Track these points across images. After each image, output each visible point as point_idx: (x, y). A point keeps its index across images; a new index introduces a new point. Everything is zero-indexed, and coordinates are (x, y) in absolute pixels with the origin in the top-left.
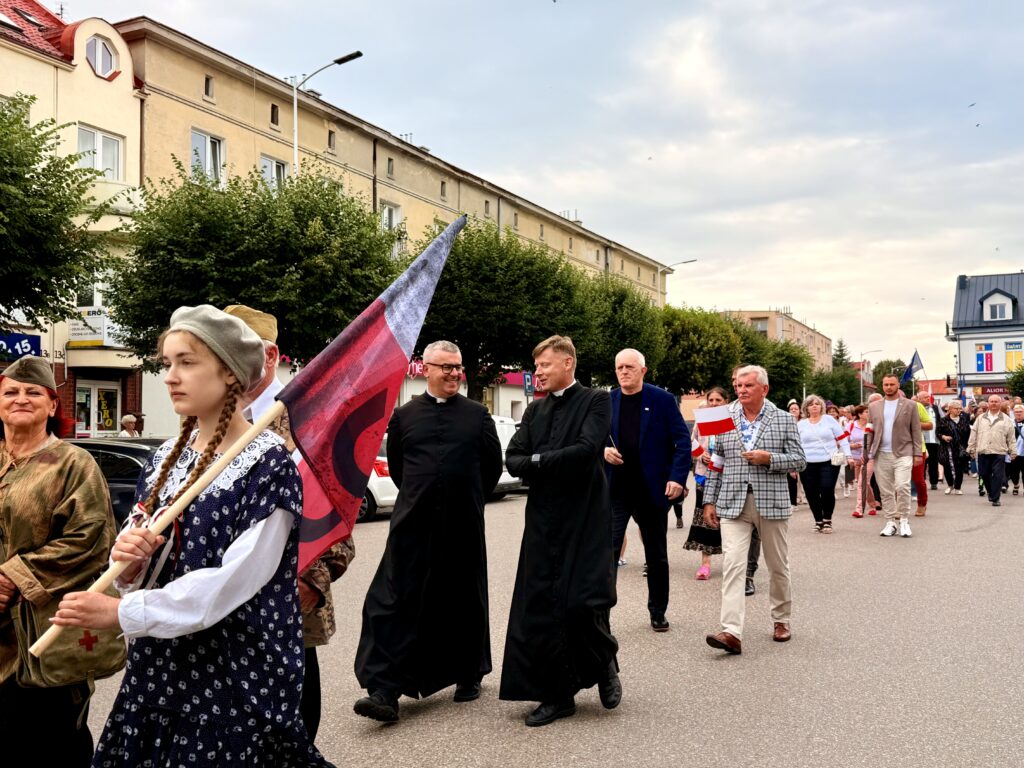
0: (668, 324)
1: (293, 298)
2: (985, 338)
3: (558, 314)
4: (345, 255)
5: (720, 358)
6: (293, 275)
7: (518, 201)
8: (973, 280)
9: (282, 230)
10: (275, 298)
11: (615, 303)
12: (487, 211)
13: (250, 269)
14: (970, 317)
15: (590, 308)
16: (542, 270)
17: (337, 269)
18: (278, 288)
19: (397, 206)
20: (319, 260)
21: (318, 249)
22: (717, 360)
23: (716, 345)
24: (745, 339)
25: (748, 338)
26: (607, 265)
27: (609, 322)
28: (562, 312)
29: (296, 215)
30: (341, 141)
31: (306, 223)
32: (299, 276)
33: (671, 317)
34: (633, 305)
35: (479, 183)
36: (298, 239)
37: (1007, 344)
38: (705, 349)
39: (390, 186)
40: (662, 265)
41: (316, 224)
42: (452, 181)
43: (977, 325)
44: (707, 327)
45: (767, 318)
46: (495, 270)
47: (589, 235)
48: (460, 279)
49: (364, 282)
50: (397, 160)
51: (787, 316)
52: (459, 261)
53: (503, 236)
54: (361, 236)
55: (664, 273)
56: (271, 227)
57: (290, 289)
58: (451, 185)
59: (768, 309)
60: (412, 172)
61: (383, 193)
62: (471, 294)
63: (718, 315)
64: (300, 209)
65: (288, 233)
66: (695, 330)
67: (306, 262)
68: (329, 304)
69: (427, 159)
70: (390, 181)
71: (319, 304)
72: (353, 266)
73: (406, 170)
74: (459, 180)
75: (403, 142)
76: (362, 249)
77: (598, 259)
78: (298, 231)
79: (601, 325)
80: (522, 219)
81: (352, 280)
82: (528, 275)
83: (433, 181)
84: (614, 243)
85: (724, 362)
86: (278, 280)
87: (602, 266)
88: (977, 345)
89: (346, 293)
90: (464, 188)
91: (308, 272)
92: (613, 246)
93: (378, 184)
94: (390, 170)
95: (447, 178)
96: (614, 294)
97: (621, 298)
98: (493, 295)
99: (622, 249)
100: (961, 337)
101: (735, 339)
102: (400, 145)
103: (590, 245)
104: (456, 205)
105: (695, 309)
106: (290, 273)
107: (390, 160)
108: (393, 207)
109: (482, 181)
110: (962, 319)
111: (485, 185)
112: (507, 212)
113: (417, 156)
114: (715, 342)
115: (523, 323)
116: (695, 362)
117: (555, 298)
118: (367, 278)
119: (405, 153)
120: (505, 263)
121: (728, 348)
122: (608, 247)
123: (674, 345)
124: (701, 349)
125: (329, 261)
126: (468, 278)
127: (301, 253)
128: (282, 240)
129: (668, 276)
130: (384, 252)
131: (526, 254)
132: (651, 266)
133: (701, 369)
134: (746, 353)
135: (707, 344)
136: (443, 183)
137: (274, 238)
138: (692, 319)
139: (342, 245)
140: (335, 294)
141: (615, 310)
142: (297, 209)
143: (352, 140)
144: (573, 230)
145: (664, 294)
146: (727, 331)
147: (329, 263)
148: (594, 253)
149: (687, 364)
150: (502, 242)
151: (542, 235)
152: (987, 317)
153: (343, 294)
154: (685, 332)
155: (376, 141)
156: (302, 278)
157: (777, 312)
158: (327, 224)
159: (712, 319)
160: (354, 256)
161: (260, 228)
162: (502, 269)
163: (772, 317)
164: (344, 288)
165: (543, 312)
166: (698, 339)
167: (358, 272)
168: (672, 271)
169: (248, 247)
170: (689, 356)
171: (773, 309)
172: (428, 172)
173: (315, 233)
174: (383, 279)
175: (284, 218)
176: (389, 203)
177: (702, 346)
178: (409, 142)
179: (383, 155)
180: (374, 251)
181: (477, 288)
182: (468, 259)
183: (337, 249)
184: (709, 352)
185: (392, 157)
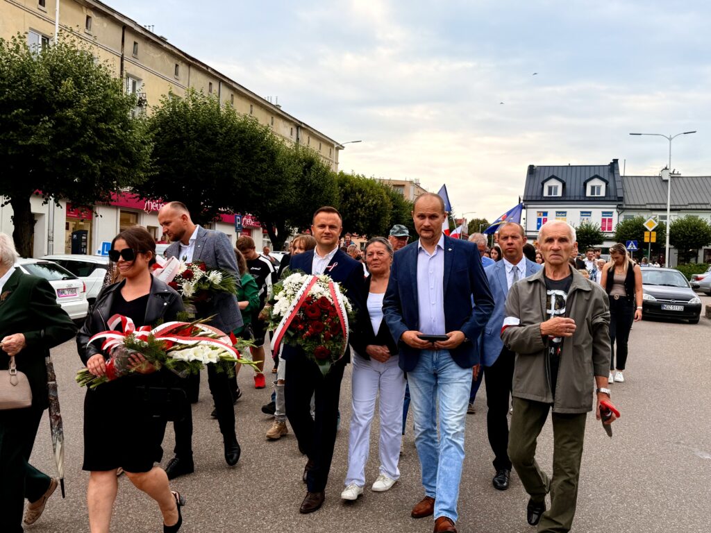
0: (342, 185)
1: (46, 143)
2: (543, 208)
3: (263, 172)
4: (92, 111)
5: (376, 212)
6: (47, 123)
7: (234, 86)
8: (538, 169)
9: (38, 86)
10: (30, 142)
11: (305, 167)
12: (210, 91)
13: (9, 116)
14: (535, 193)
15: (288, 170)
16: (252, 138)
17: (85, 122)
18: (33, 134)
19: (140, 80)
20: (69, 113)
21: (68, 104)
22: (374, 214)
23: (374, 203)
24: (393, 200)
26: (298, 139)
27: (300, 181)
28: (266, 171)
29: (52, 75)
30: (97, 25)
31: (60, 82)
32: (51, 125)
33: (344, 180)
34: (318, 170)
35: (205, 68)
36: (52, 95)
37: (557, 212)
38: (367, 205)
39: (134, 63)
40: (337, 143)
41: (68, 83)
42: (184, 64)
43: (539, 199)
44: (368, 190)
45: (403, 186)
46: (216, 134)
47: (284, 115)
48: (188, 139)
49: (108, 135)
50: (141, 45)
51: (417, 185)
52: (188, 125)
53: (223, 111)
54: (106, 97)
55: (338, 149)
56: (29, 83)
57: (43, 136)
58: (183, 68)
59: (404, 180)
60: (152, 54)
61: (130, 68)
62: (197, 152)
63: (374, 180)
64: (55, 70)
65: (43, 89)
66: (360, 191)
67: (59, 113)
68: (78, 150)
69: (165, 45)
70: (135, 60)
71: (68, 149)
72: (99, 120)
73: (145, 50)
74: (189, 65)
75: (146, 31)
76: (107, 107)
77: (292, 134)
78: (53, 88)
79: (295, 183)
80: (236, 99)
81: (98, 132)
82: (242, 140)
83: (170, 63)
84: (304, 124)
85: (379, 214)
86: (33, 128)
87: (294, 140)
88: (538, 212)
89: (92, 142)
90: (193, 71)
91: (60, 122)
92: (303, 126)
93: (125, 61)
94: (135, 52)
95: (180, 62)
96: (305, 160)
97: (310, 163)
98: (214, 154)
99: (309, 129)
100: (529, 206)
101: (387, 199)
102: (143, 32)
103: (287, 124)
104: (187, 84)
105: (360, 176)
106: (44, 122)
107: (135, 43)
108: (136, 80)
109: (207, 67)
110: (530, 194)
111: (209, 70)
112: (226, 94)
113: (158, 43)
114: (373, 201)
115: (235, 177)
116: (359, 214)
117: (262, 161)
118: (110, 131)
119: (147, 39)
120: (224, 130)
121: (382, 205)
122: (299, 126)
123: (344, 201)
124: (363, 205)
125: (78, 114)
126: (195, 139)
127: (54, 106)
128: (38, 95)
129: (340, 151)
130: (125, 112)
131: (240, 124)
132: (329, 143)
133: (363, 219)
134: (393, 210)
135: (368, 202)
136: (177, 66)
137: (31, 92)
138: (359, 183)
139: (90, 102)
140: (83, 142)
141: (305, 172)
142: (53, 70)
143: (105, 25)
144: (275, 112)
145: (337, 163)
146: (382, 193)
147: (78, 116)
148: (289, 130)
149: (354, 215)
150: (222, 113)
151: (251, 113)
152: (546, 194)
153: (89, 143)
154: (353, 192)
155: (125, 28)
156: (54, 127)
157: (411, 182)
158: (77, 83)
159: (371, 183)
160: (100, 112)
161: (19, 83)
162: (221, 134)
163: (407, 185)
164: (90, 137)
165: (252, 170)
166: (362, 197)
167: (103, 125)
168: (341, 147)
169: (7, 98)
170: (355, 210)
171: (408, 180)
172: (165, 56)
173: (67, 91)
174: (124, 133)
175: (41, 75)
176: (133, 77)
177: (364, 203)
178: (151, 31)
179: (130, 40)
180: (117, 110)
181: (201, 147)
182: (195, 124)
183: (86, 105)
184: (369, 207)
185: (137, 41)
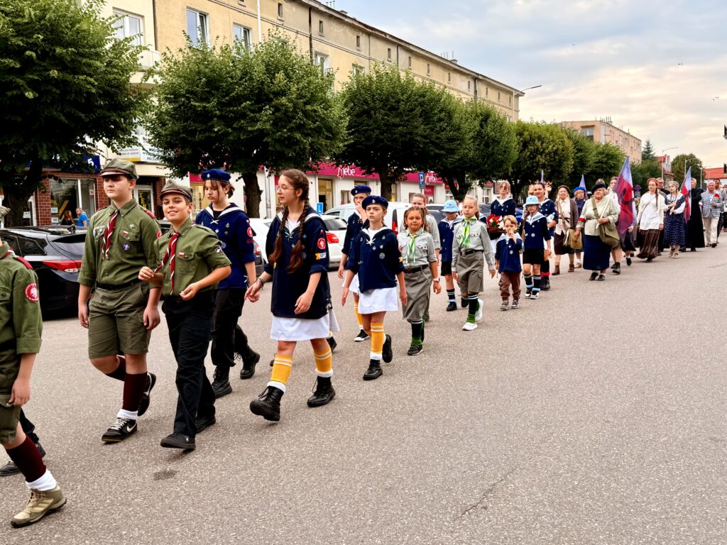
0: (521, 134)
1: (268, 127)
3: (443, 131)
4: (300, 96)
5: (557, 157)
6: (268, 111)
7: (411, 48)
9: (258, 81)
10: (256, 128)
11: (482, 120)
12: (389, 57)
13: (239, 108)
15: (465, 126)
16: (431, 100)
17: (295, 106)
18: (258, 121)
19: (327, 56)
20: (284, 100)
21: (282, 93)
22: (555, 159)
23: (555, 148)
24: (576, 143)
25: (578, 142)
26: (476, 92)
27: (477, 135)
28: (445, 129)
29: (267, 70)
30: (287, 10)
31: (274, 75)
32: (271, 112)
33: (522, 130)
34: (495, 122)
35: (383, 35)
36: (269, 87)
38: (546, 151)
39: (321, 41)
40: (516, 90)
41: (280, 76)
42: (364, 35)
44: (548, 135)
45: (593, 126)
46: (398, 102)
47: (462, 70)
48: (375, 109)
49: (313, 114)
50: (326, 23)
51: (608, 124)
52: (373, 96)
53: (403, 75)
54: (309, 82)
55: (517, 96)
56: (251, 79)
57: (266, 121)
58: (363, 38)
59: (594, 120)
60: (335, 30)
61: (317, 46)
62: (383, 119)
63: (556, 125)
64: (269, 65)
65: (262, 83)
66: (540, 138)
67: (275, 102)
68: (291, 130)
69: (347, 20)
70: (322, 38)
71: (285, 130)
72: (305, 104)
73: (332, 29)
74: (369, 35)
75: (329, 9)
76: (311, 91)
77: (469, 88)
78: (269, 81)
79: (472, 137)
80: (414, 61)
81: (305, 113)
82: (421, 104)
83: (351, 35)
84: (481, 75)
85: (560, 160)
86: (258, 115)
87: (472, 92)
89: (302, 122)
90: (373, 40)
91: (277, 109)
92: (480, 77)
93: (313, 41)
94: (321, 30)
95: (361, 33)
96: (481, 115)
97: (486, 117)
98: (398, 120)
99: (487, 80)
101: (569, 143)
102: (327, 11)
103: (464, 78)
104: (368, 53)
105: (539, 122)
106: (266, 110)
107: (321, 22)
108: (324, 57)
109: (385, 34)
111: (388, 37)
112: (404, 56)
113: (339, 18)
114: (554, 146)
115: (419, 138)
116: (539, 161)
117: (440, 120)
118: (315, 111)
119: (331, 16)
120: (405, 96)
121: (563, 150)
122: (476, 78)
123: (524, 150)
124: (543, 152)
125: (290, 101)
126: (380, 108)
127: (271, 96)
128: (259, 88)
129: (520, 98)
130: (325, 93)
131: (419, 89)
132: (508, 91)
133: (544, 166)
134: (577, 153)
135: (548, 148)
136: (358, 37)
137: (253, 86)
138: (537, 130)
139: (298, 89)
140: (296, 123)
141: (482, 126)
142: (267, 65)
143: (294, 9)
144: (451, 67)
145: (517, 111)
146: (562, 138)
147: (290, 102)
148: (466, 84)
149: (534, 162)
150: (402, 81)
151: (428, 72)
153: (300, 124)
154: (532, 140)
155: (311, 9)
156: (273, 113)
157: (601, 121)
158: (287, 75)
159: (551, 129)
160: (305, 97)
161: (244, 80)
162: (403, 101)
163: (596, 124)
164: (300, 119)
165: (432, 130)
166: (542, 144)
167: (309, 107)
168: (522, 94)
169: (237, 93)
170: (535, 157)
171: (598, 119)
172: (348, 30)
173: (280, 82)
174: (325, 112)
175: (259, 71)
176: (320, 54)
177: (544, 150)
178: (332, 8)
179: (316, 19)
180: (318, 93)
181: (386, 115)
182: (379, 94)
183: (295, 92)
184: (550, 153)
185: (322, 20)
